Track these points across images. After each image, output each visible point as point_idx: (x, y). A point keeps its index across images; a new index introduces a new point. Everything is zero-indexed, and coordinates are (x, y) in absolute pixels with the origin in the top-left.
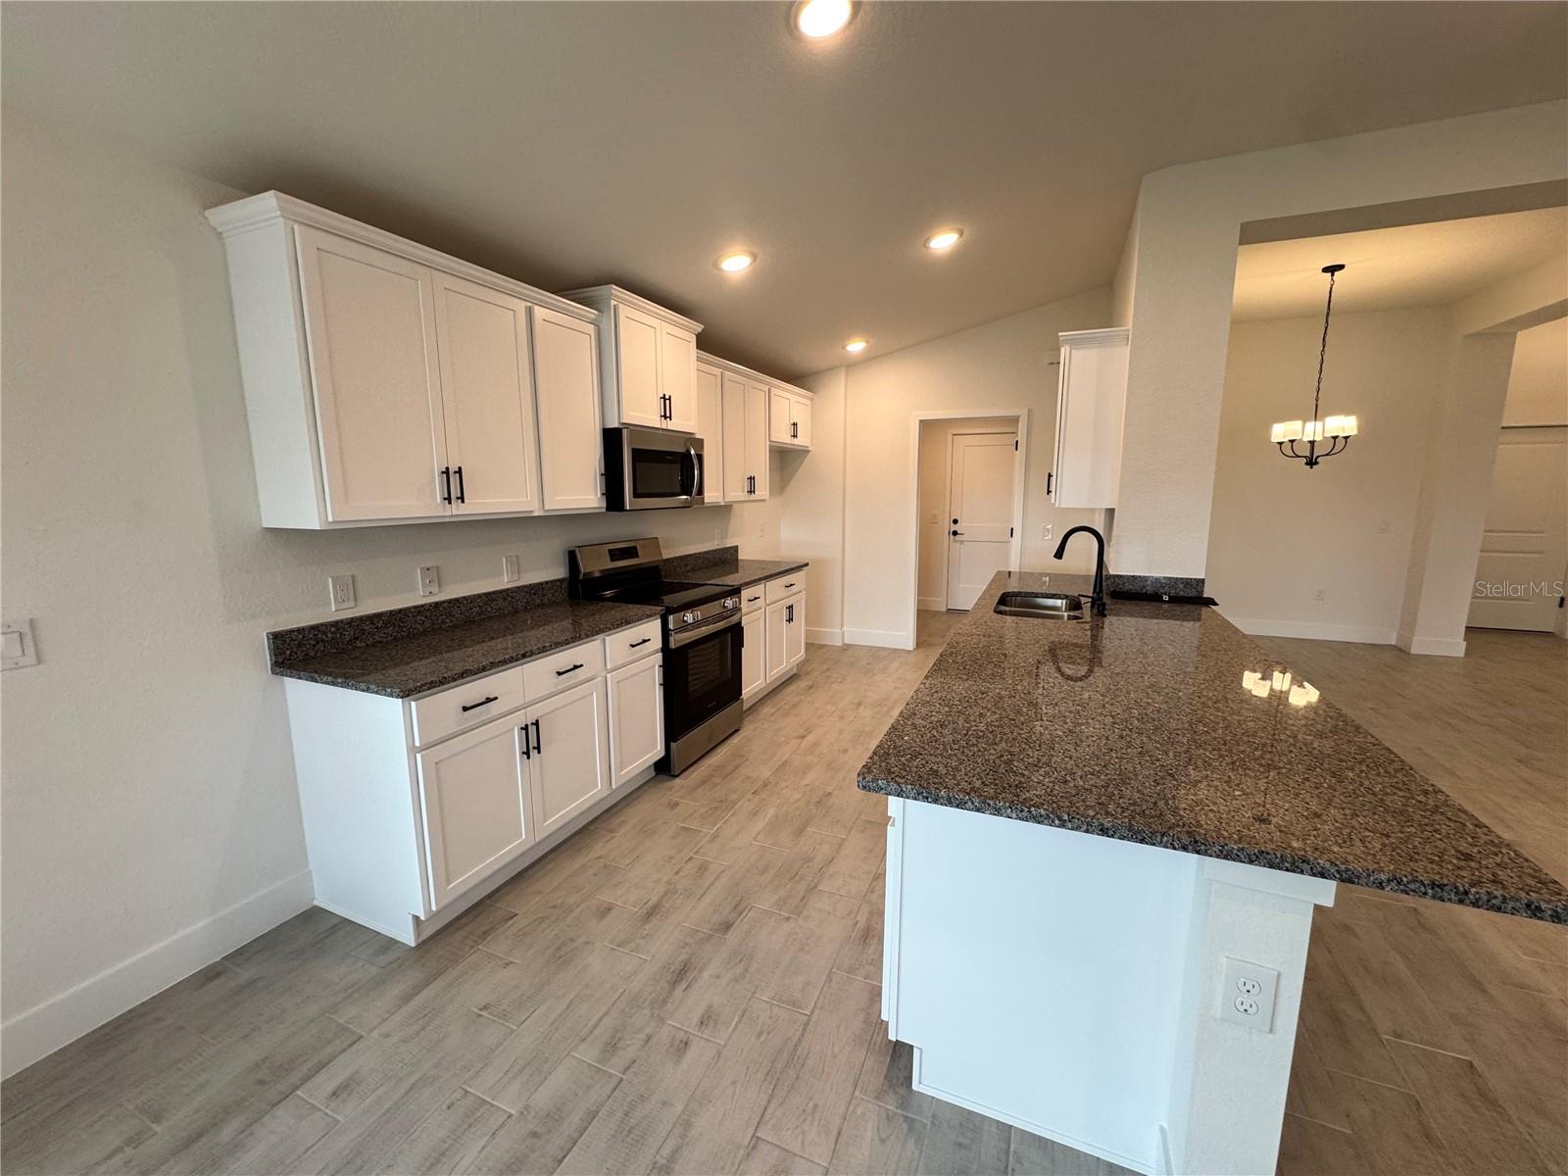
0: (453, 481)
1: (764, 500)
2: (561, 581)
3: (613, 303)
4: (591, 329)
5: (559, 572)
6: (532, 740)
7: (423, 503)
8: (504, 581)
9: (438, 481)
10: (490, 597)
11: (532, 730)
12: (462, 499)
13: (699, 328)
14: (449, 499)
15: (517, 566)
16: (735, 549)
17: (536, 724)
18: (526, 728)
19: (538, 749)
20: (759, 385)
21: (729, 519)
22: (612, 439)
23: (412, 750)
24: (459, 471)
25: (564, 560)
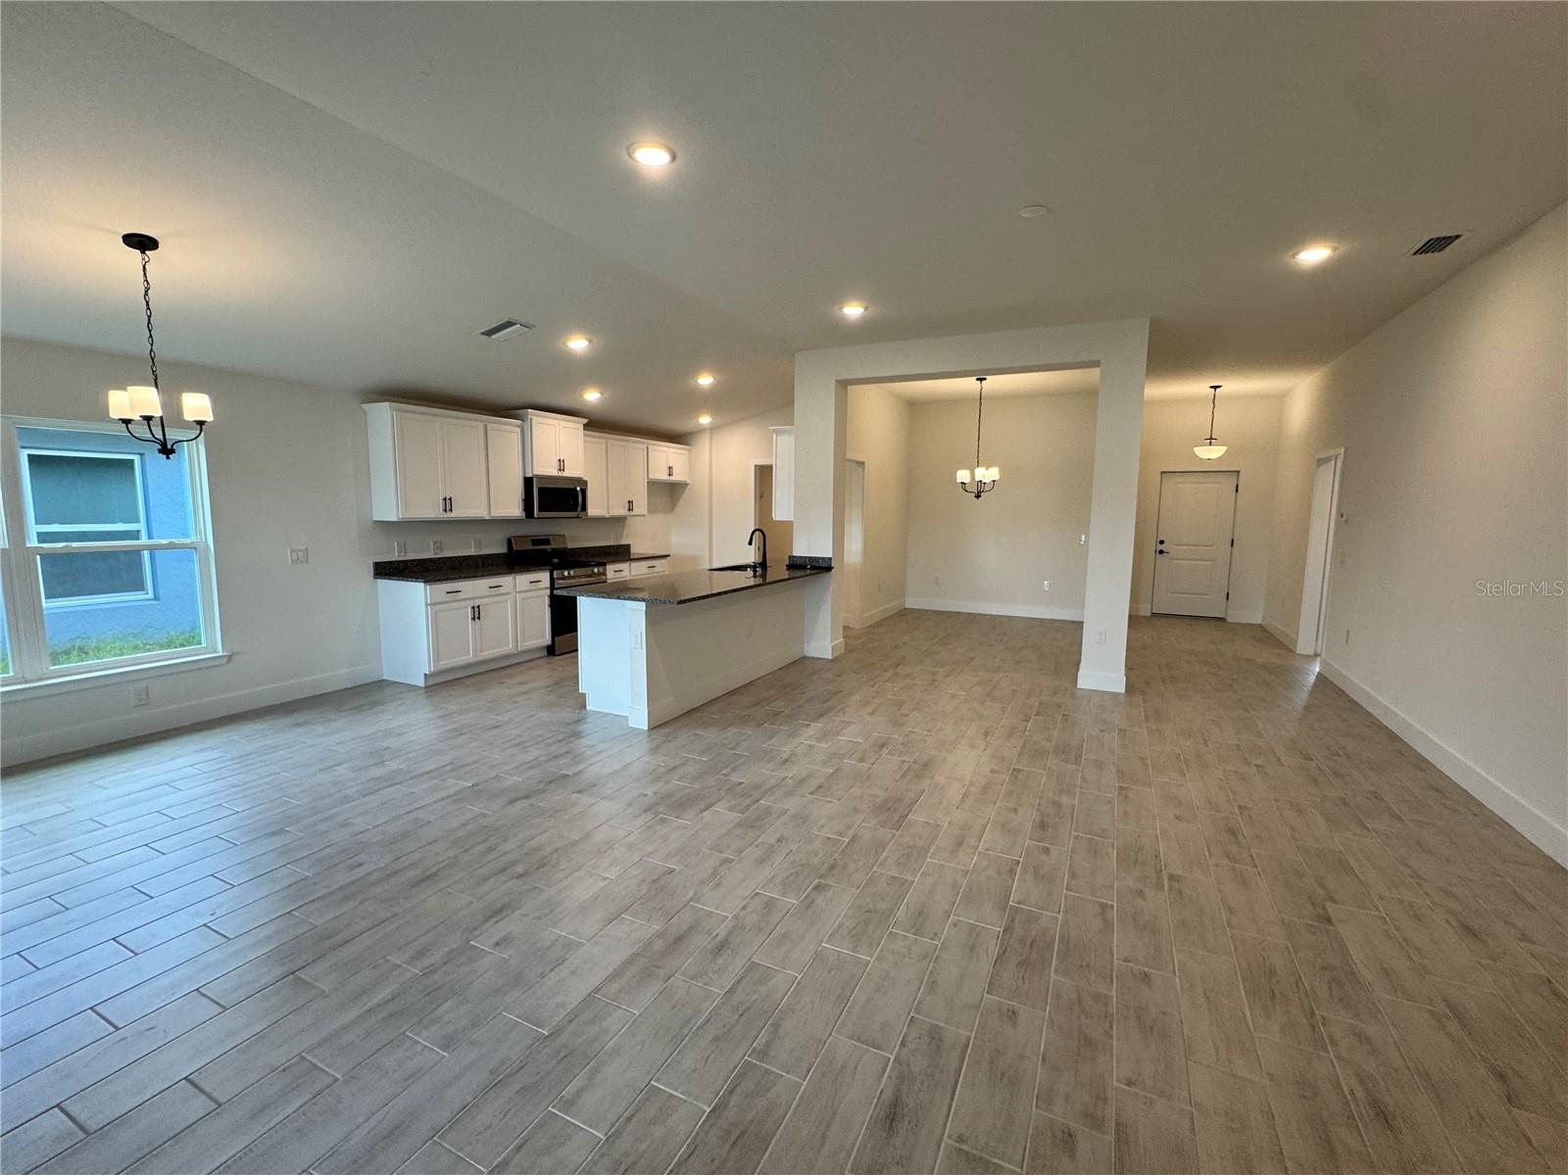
0: (448, 503)
1: (644, 515)
2: (504, 554)
3: (529, 417)
4: (519, 430)
5: (503, 550)
6: (477, 614)
7: (435, 512)
8: (472, 552)
9: (441, 502)
10: (465, 558)
11: (476, 609)
12: (451, 510)
13: (585, 421)
14: (446, 511)
15: (479, 545)
16: (628, 546)
17: (479, 607)
18: (473, 608)
19: (479, 618)
20: (637, 446)
21: (624, 526)
22: (528, 482)
23: (427, 605)
24: (450, 499)
25: (505, 543)
